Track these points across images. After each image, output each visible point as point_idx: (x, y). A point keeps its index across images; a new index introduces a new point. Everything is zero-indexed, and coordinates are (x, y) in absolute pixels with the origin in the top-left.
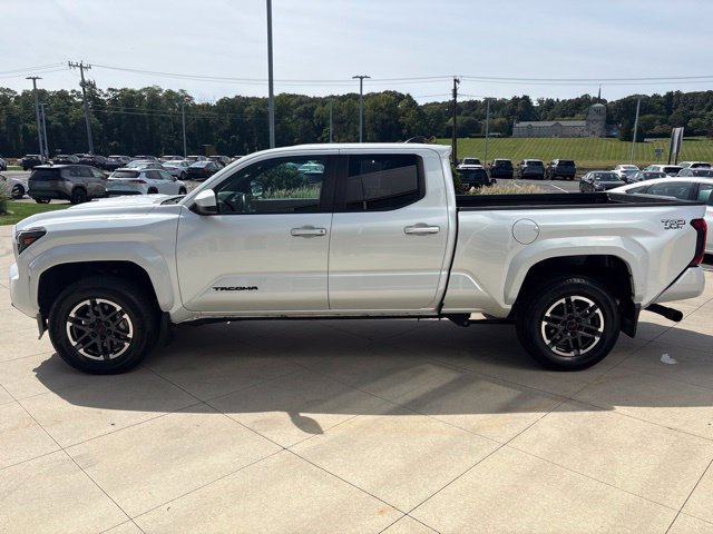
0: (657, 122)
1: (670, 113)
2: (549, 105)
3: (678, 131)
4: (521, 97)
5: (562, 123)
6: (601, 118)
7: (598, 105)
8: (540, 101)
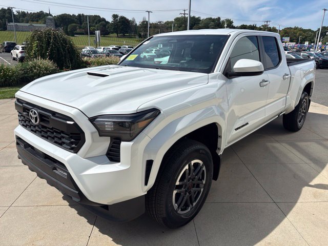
0: (78, 27)
1: (81, 24)
2: (24, 15)
3: (98, 32)
4: (6, 8)
5: (34, 25)
6: (53, 24)
7: (49, 17)
8: (18, 12)
